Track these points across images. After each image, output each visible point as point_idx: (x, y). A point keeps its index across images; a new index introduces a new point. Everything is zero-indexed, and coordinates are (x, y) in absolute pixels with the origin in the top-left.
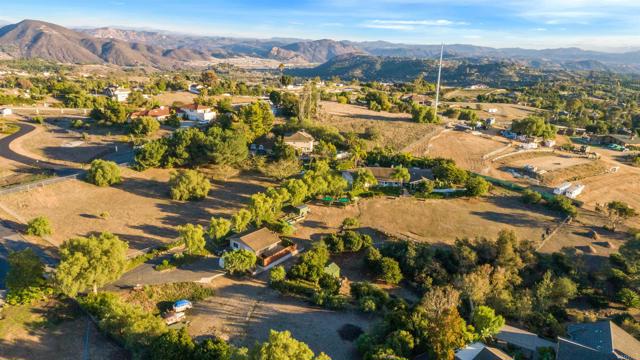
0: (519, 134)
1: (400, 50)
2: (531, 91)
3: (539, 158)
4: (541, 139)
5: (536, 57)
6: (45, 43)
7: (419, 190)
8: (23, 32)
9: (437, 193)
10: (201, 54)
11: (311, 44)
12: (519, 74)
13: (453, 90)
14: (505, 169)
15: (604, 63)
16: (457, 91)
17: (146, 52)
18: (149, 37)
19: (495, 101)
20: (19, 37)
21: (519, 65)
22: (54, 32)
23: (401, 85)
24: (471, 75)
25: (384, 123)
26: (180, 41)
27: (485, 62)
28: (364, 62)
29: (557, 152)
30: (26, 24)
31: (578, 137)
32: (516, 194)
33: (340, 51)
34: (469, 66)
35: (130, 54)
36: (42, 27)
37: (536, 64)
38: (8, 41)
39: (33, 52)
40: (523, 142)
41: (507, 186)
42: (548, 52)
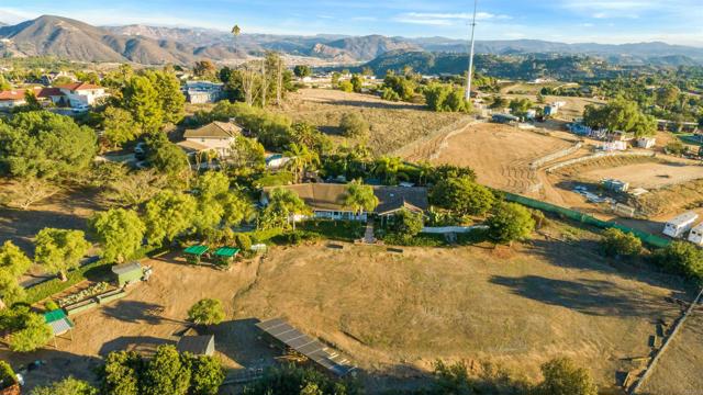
0: (595, 128)
1: (458, 46)
2: (609, 85)
3: (629, 167)
4: (631, 136)
5: (614, 54)
6: (64, 40)
7: (393, 229)
8: (40, 29)
9: (430, 235)
10: (235, 51)
11: (359, 40)
12: (594, 70)
13: (513, 84)
14: (569, 185)
15: (694, 58)
16: (516, 86)
17: (175, 50)
18: (183, 35)
19: (563, 94)
20: (35, 33)
21: (594, 60)
22: (74, 29)
23: (448, 78)
24: (538, 71)
25: (380, 111)
26: (216, 39)
27: (555, 56)
28: (416, 59)
29: (659, 156)
30: (43, 20)
31: (686, 134)
32: (589, 235)
33: (391, 47)
34: (536, 61)
35: (156, 51)
36: (61, 23)
37: (615, 60)
38: (25, 39)
39: (50, 50)
40: (602, 140)
41: (574, 220)
42: (628, 47)
